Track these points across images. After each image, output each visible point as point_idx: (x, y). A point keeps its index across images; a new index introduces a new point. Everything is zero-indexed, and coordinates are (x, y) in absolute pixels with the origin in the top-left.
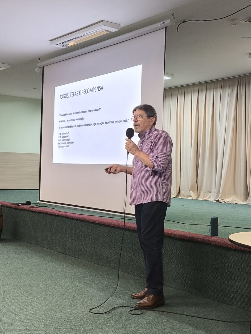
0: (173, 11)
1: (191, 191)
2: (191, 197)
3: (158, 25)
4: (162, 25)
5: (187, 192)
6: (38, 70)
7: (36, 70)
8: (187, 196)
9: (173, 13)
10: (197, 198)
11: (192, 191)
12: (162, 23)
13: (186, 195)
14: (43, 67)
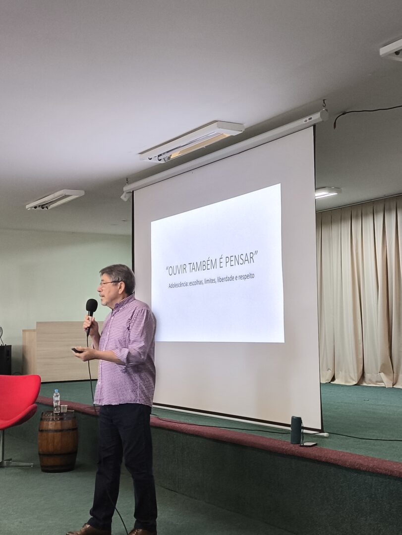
0: (324, 100)
1: (382, 374)
2: (383, 384)
3: (302, 122)
4: (308, 121)
5: (375, 375)
6: (125, 197)
7: (122, 197)
8: (377, 382)
9: (324, 103)
10: (393, 385)
11: (384, 373)
12: (307, 118)
13: (374, 380)
14: (133, 192)
